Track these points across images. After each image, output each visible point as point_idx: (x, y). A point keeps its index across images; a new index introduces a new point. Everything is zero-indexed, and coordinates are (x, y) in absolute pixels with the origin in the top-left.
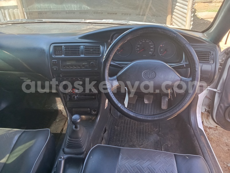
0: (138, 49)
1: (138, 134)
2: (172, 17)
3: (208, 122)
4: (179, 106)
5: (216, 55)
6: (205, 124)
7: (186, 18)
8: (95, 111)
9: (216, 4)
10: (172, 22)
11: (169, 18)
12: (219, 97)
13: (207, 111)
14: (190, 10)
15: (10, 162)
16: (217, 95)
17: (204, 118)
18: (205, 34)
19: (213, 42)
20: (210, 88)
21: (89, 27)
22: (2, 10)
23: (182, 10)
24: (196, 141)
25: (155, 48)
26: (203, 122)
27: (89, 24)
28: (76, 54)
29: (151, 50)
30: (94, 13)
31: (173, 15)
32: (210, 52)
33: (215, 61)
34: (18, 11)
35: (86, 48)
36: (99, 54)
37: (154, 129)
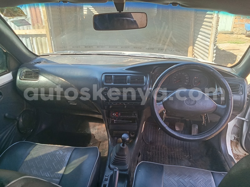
0: (175, 80)
1: (170, 159)
2: (193, 48)
3: (237, 150)
4: (216, 128)
5: (244, 87)
6: (235, 152)
7: (208, 50)
8: (133, 134)
9: (238, 35)
10: (193, 53)
11: (190, 49)
12: (247, 125)
13: (236, 139)
14: (213, 43)
15: (67, 173)
16: (245, 124)
17: (233, 146)
18: (234, 69)
19: (241, 77)
20: (239, 117)
21: (129, 60)
22: (30, 37)
23: (204, 42)
24: (227, 166)
25: (190, 80)
26: (232, 149)
27: (129, 57)
28: (117, 82)
29: (186, 81)
30: (134, 48)
31: (195, 46)
32: (239, 85)
33: (244, 92)
34: (45, 39)
35: (132, 78)
36: (143, 83)
37: (185, 156)
